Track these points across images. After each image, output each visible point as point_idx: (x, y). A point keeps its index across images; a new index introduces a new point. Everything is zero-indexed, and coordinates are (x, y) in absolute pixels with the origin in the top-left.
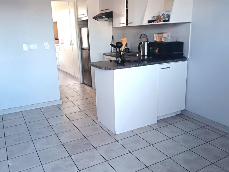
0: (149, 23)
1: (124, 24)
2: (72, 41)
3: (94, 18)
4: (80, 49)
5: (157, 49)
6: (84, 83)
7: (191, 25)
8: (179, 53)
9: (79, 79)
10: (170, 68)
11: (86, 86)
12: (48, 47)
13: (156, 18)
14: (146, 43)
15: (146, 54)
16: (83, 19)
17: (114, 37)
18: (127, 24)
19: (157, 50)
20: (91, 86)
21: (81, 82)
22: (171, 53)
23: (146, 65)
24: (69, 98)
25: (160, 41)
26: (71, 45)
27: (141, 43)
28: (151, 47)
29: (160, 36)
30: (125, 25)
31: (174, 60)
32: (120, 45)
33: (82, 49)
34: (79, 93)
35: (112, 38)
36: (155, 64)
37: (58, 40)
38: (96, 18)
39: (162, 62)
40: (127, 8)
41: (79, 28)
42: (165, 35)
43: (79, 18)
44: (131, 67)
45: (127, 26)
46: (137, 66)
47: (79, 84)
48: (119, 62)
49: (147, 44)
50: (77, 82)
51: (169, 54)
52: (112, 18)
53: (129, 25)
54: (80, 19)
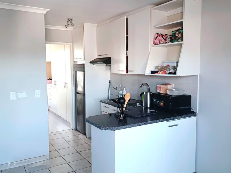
0: (152, 73)
1: (123, 71)
2: (66, 84)
3: (91, 62)
4: (75, 92)
5: (161, 102)
6: (76, 130)
7: (199, 78)
8: (187, 107)
9: (72, 124)
10: (178, 125)
11: (79, 133)
12: (39, 95)
13: (159, 68)
14: (149, 93)
15: (149, 106)
16: (79, 63)
17: (111, 81)
18: (127, 72)
19: (162, 104)
20: (85, 134)
21: (74, 129)
22: (179, 108)
23: (152, 123)
24: (60, 151)
25: (164, 93)
26: (65, 87)
27: (143, 93)
28: (155, 98)
29: (164, 88)
30: (125, 73)
31: (182, 116)
32: (122, 101)
33: (77, 93)
34: (71, 143)
35: (110, 83)
36: (161, 122)
37: (51, 80)
38: (93, 62)
39: (169, 118)
40: (127, 56)
41: (74, 72)
42: (170, 87)
43: (75, 61)
44: (135, 126)
45: (127, 73)
46: (142, 125)
47: (71, 130)
48: (121, 119)
49: (150, 95)
50: (69, 128)
51: (177, 109)
52: (111, 64)
53: (129, 73)
54: (76, 63)
